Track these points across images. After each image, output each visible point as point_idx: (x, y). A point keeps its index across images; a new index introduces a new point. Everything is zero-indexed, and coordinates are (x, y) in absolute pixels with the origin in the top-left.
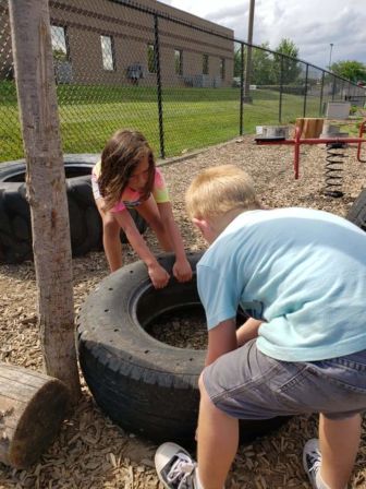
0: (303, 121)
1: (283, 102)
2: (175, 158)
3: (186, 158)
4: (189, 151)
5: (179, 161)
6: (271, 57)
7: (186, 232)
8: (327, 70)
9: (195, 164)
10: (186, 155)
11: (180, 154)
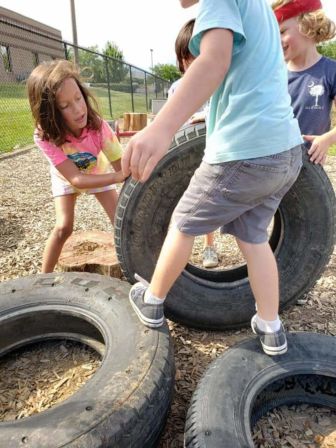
0: (129, 116)
1: (112, 98)
2: (6, 155)
3: (18, 154)
4: (22, 146)
5: (10, 157)
6: (100, 58)
7: (14, 229)
8: (151, 71)
9: (28, 158)
10: (18, 151)
11: (12, 150)
